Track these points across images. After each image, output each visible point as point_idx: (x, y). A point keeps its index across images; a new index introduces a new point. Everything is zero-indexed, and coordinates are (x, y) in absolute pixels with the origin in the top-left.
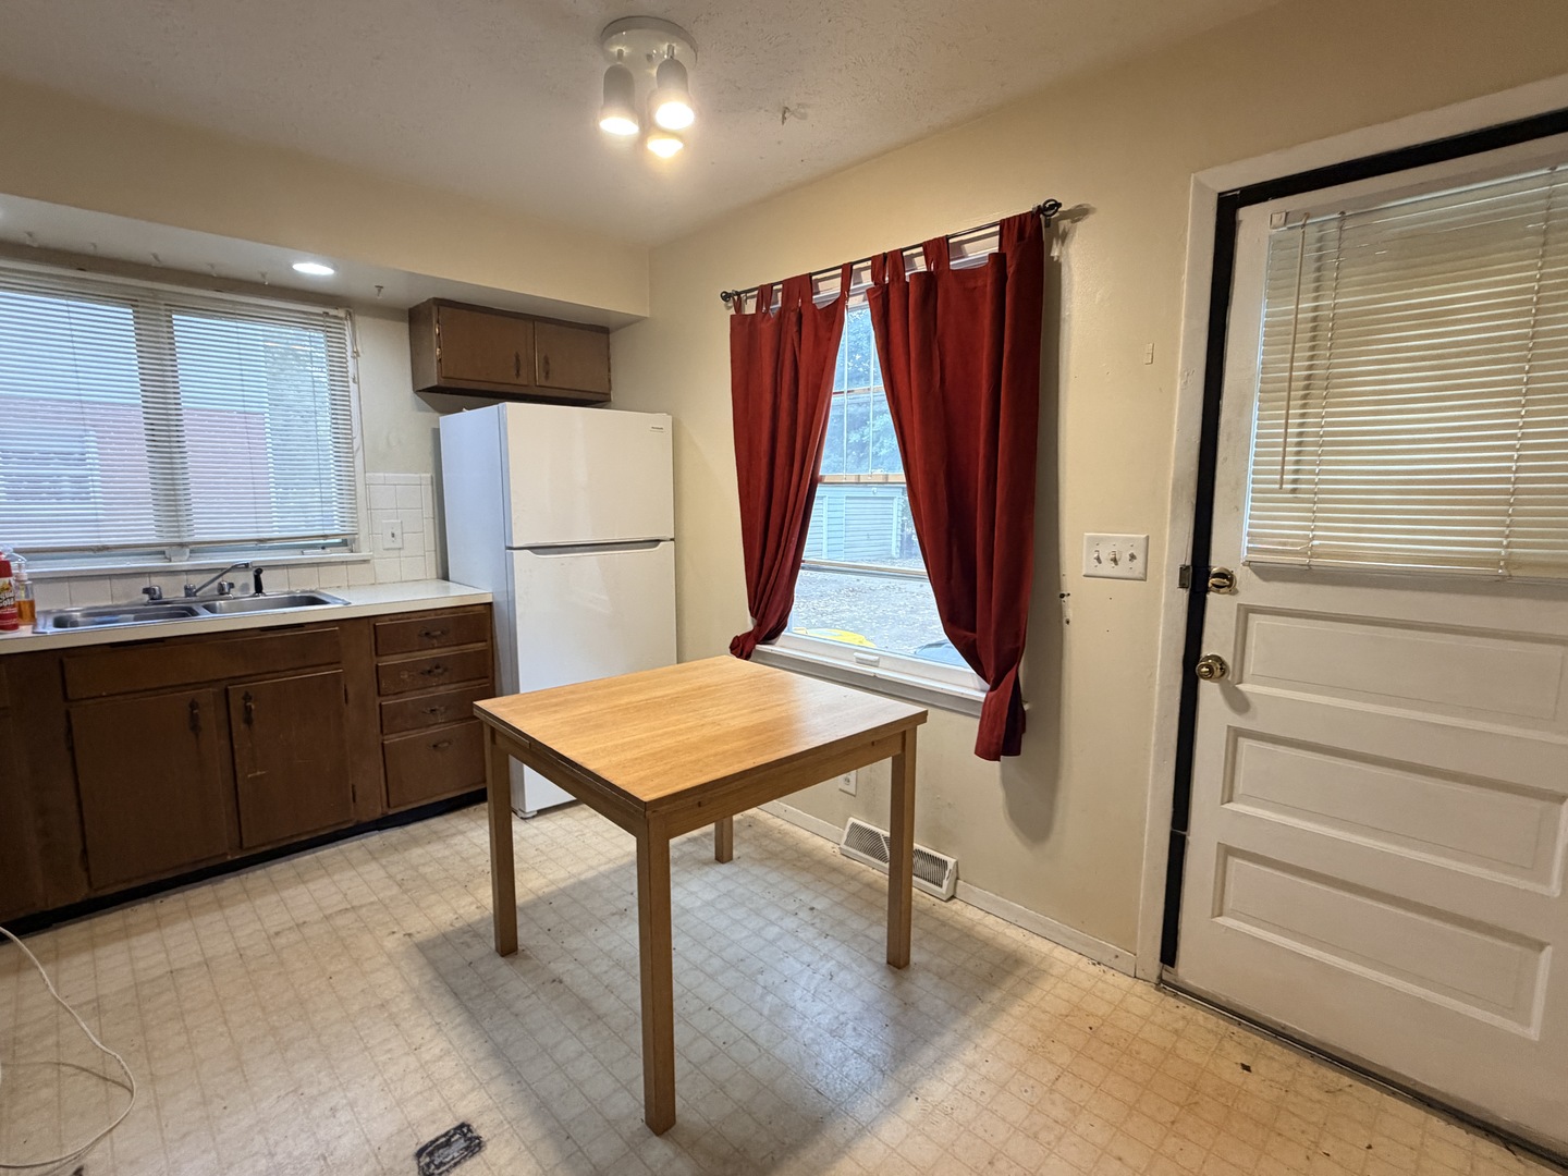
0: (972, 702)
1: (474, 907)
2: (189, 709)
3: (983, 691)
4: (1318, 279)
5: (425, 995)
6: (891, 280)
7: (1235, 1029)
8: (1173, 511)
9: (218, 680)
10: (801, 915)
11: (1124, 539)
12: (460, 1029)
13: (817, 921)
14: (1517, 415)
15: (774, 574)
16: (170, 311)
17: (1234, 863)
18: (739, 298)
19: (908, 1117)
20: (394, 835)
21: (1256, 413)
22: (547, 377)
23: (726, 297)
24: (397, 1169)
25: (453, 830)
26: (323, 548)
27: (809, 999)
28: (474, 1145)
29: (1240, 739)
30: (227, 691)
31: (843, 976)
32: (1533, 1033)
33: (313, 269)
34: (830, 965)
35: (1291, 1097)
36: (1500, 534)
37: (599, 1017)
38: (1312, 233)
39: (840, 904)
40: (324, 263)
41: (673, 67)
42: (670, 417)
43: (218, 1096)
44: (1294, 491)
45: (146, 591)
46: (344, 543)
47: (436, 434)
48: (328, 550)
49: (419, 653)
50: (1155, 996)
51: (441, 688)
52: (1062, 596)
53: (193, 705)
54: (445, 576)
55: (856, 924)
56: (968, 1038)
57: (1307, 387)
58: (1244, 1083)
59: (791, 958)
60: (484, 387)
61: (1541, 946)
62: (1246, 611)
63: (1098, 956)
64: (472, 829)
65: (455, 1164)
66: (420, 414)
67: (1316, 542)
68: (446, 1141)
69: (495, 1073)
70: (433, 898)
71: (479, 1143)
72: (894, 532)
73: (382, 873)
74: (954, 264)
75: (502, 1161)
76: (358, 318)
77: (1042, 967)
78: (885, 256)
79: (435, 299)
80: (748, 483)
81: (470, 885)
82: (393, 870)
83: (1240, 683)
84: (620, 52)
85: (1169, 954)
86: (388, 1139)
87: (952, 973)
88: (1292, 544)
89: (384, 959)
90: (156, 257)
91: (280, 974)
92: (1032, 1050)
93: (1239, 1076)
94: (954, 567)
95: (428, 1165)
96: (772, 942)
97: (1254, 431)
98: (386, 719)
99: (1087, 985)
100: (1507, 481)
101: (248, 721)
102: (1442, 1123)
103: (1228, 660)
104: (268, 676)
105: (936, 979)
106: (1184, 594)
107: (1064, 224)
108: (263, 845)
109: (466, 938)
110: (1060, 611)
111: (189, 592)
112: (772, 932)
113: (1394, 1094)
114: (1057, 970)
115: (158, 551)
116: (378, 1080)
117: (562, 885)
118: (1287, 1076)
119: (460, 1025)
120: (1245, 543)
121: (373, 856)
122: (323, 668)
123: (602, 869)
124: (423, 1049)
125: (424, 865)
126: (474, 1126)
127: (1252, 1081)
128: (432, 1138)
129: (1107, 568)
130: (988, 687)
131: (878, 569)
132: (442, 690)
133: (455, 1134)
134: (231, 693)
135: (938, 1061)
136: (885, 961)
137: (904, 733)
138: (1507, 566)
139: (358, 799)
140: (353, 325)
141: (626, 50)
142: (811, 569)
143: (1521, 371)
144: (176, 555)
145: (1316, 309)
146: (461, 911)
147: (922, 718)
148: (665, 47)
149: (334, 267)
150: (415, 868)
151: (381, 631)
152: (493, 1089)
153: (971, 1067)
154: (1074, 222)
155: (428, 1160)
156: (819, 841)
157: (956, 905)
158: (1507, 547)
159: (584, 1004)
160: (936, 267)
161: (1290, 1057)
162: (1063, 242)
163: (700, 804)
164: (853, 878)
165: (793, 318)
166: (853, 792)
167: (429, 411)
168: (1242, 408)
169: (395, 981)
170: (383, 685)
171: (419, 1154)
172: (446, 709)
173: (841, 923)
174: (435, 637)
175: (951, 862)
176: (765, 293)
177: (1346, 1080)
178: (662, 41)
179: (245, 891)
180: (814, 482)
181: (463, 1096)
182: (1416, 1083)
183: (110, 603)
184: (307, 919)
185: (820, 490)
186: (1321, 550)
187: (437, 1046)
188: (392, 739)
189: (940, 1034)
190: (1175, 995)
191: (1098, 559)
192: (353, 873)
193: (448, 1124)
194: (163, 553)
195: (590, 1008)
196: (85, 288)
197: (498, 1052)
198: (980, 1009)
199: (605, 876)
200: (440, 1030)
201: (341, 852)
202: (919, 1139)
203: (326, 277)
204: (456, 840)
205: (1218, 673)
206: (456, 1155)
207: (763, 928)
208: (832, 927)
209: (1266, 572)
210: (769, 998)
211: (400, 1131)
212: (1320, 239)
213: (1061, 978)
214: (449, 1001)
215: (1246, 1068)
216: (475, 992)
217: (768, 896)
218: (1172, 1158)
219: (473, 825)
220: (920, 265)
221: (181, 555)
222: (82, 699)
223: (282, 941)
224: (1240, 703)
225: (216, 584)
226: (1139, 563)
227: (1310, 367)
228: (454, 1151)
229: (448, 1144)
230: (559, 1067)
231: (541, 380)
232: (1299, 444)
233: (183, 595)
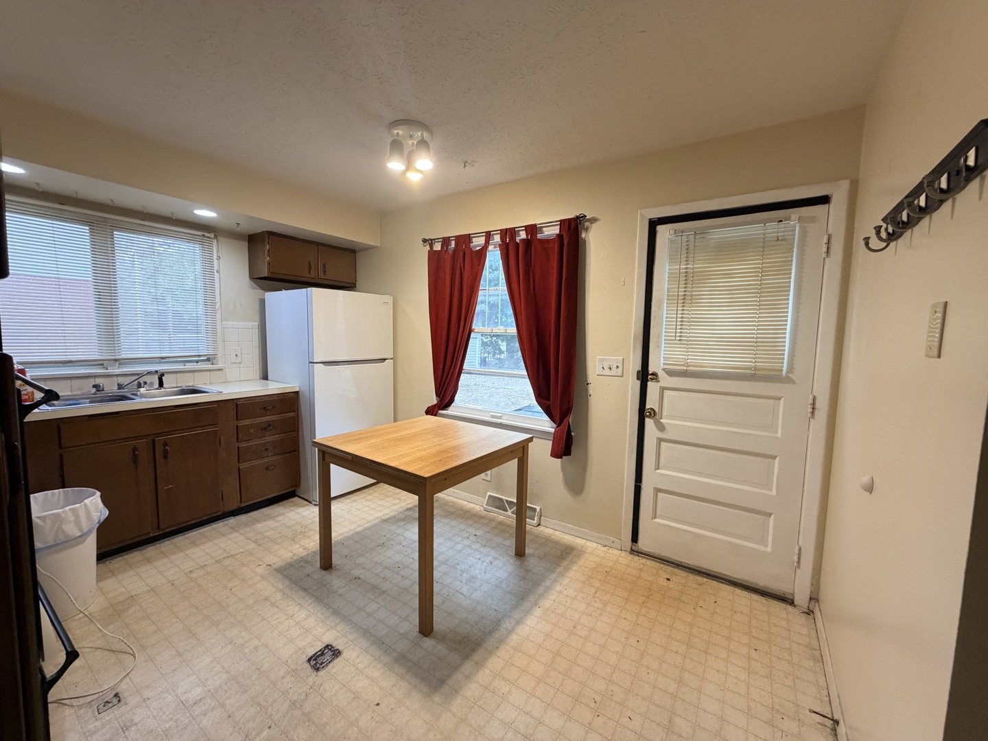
0: (549, 433)
1: (301, 549)
2: (132, 452)
3: (552, 428)
4: (687, 257)
5: (287, 591)
6: (510, 240)
7: (662, 566)
8: (634, 347)
9: (149, 435)
10: (471, 538)
11: (615, 359)
12: (312, 605)
13: (479, 540)
14: (756, 313)
15: (450, 374)
16: (113, 229)
17: (660, 495)
18: (432, 242)
19: (538, 615)
20: (243, 518)
21: (665, 308)
22: (324, 274)
23: (425, 241)
24: (299, 668)
25: (276, 514)
26: (197, 362)
27: (483, 574)
28: (336, 653)
29: (662, 443)
30: (154, 440)
31: (496, 562)
32: (769, 549)
33: (205, 213)
34: (490, 558)
35: (686, 588)
36: (752, 358)
37: (384, 592)
38: (684, 238)
39: (489, 532)
40: (212, 210)
41: (423, 143)
42: (392, 297)
43: (186, 650)
44: (680, 340)
45: (95, 386)
46: (208, 360)
47: (262, 303)
48: (200, 363)
49: (259, 419)
50: (630, 557)
51: (270, 437)
52: (588, 384)
53: (135, 449)
54: (265, 377)
55: (498, 540)
56: (557, 581)
57: (684, 299)
58: (668, 585)
59: (471, 558)
60: (291, 278)
61: (770, 515)
62: (663, 389)
63: (605, 543)
64: (288, 512)
65: (329, 662)
66: (253, 290)
67: (688, 361)
68: (322, 653)
69: (337, 622)
70: (277, 547)
71: (339, 652)
72: (477, 356)
73: (243, 538)
74: (539, 236)
75: (353, 657)
76: (221, 239)
77: (583, 549)
78: (507, 229)
79: (267, 232)
80: (436, 331)
81: (296, 540)
82: (249, 535)
83: (661, 419)
84: (398, 133)
85: (635, 538)
86: (291, 656)
87: (545, 556)
88: (680, 362)
89: (259, 578)
90: (112, 201)
91: (200, 590)
92: (584, 583)
93: (666, 583)
94: (540, 372)
95: (315, 664)
96: (460, 551)
97: (665, 316)
98: (240, 455)
99: (603, 555)
100: (753, 338)
101: (166, 457)
102: (740, 591)
103: (657, 410)
104: (177, 432)
105: (538, 559)
106: (638, 383)
107: (587, 224)
108: (171, 527)
109: (302, 564)
110: (587, 390)
111: (120, 387)
112: (459, 547)
113: (722, 583)
114: (589, 550)
115: (99, 363)
116: (276, 632)
117: (346, 535)
118: (684, 581)
119: (311, 603)
120: (662, 361)
121: (234, 529)
122: (207, 427)
123: (366, 526)
124: (295, 616)
125: (266, 531)
126: (334, 645)
127: (671, 585)
128: (314, 653)
129: (607, 372)
130: (555, 426)
131: (491, 372)
132: (271, 438)
133: (325, 650)
134: (156, 443)
135: (545, 592)
136: (514, 554)
137: (523, 447)
138: (755, 370)
139: (224, 498)
140: (217, 242)
141: (400, 132)
142: (468, 373)
143: (757, 297)
144: (111, 366)
145: (686, 268)
146: (295, 552)
147: (531, 440)
148: (420, 134)
149: (217, 213)
150: (261, 533)
151: (239, 407)
152: (339, 628)
153: (560, 592)
154: (591, 223)
155: (314, 662)
156: (472, 505)
157: (541, 528)
158: (754, 363)
159: (374, 588)
160: (531, 237)
161: (684, 574)
162: (587, 231)
163: (445, 479)
164: (492, 520)
165: (461, 254)
166: (489, 480)
167: (257, 289)
168: (660, 306)
169: (271, 588)
170: (240, 436)
171: (309, 660)
172: (274, 448)
173: (491, 540)
174: (269, 410)
175: (538, 508)
176: (446, 241)
177: (705, 580)
178: (419, 131)
179: (162, 553)
180: (470, 331)
181: (324, 634)
182: (730, 577)
183: (70, 394)
184: (207, 563)
185: (473, 335)
186: (692, 364)
187: (301, 615)
188: (243, 466)
189: (545, 581)
190: (638, 556)
191: (603, 368)
192: (225, 539)
193: (320, 646)
194: (103, 365)
195: (378, 588)
196: (61, 214)
197: (336, 612)
198: (559, 569)
199: (369, 528)
200: (302, 607)
201: (214, 529)
202: (543, 622)
203: (213, 218)
204: (281, 518)
205: (653, 415)
206: (328, 658)
207: (454, 546)
208: (487, 542)
209: (671, 373)
210: (464, 575)
211: (296, 653)
212: (687, 241)
213: (591, 553)
214: (302, 593)
215: (668, 579)
216: (314, 588)
217: (453, 532)
218: (644, 616)
219: (287, 510)
220: (523, 235)
221: (115, 366)
222: (70, 447)
223: (194, 575)
224: (661, 428)
225: (136, 382)
226: (620, 370)
227: (685, 291)
228: (328, 657)
229: (323, 654)
230: (369, 615)
231: (321, 276)
232: (682, 321)
233: (117, 388)
